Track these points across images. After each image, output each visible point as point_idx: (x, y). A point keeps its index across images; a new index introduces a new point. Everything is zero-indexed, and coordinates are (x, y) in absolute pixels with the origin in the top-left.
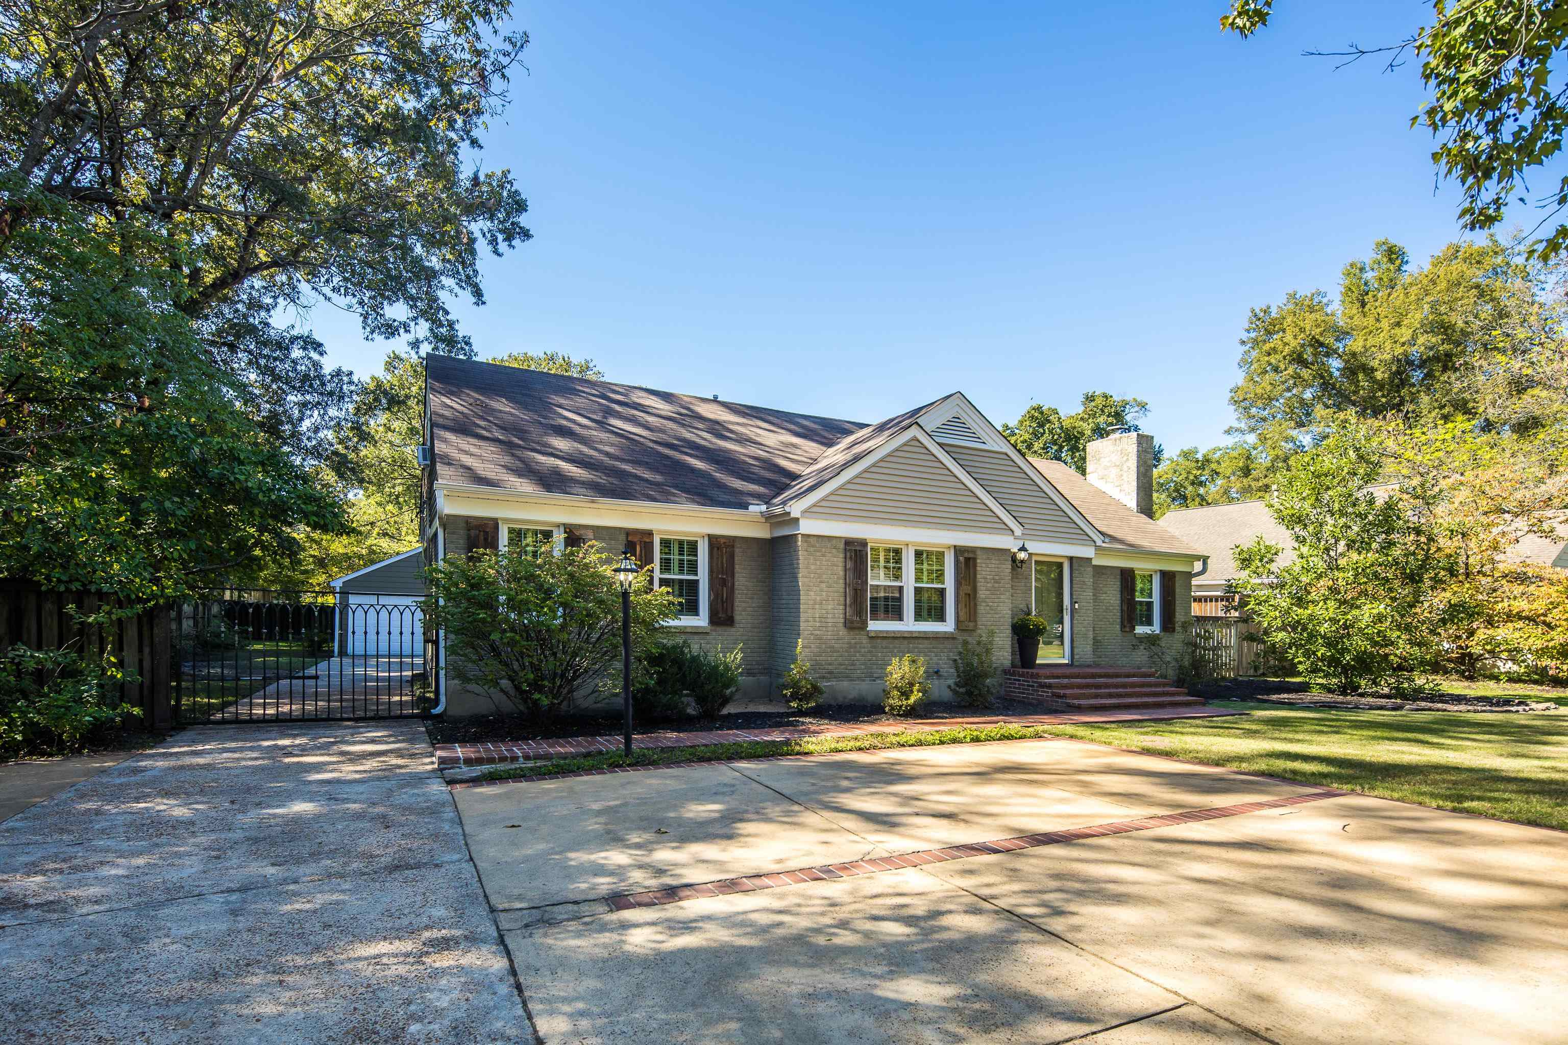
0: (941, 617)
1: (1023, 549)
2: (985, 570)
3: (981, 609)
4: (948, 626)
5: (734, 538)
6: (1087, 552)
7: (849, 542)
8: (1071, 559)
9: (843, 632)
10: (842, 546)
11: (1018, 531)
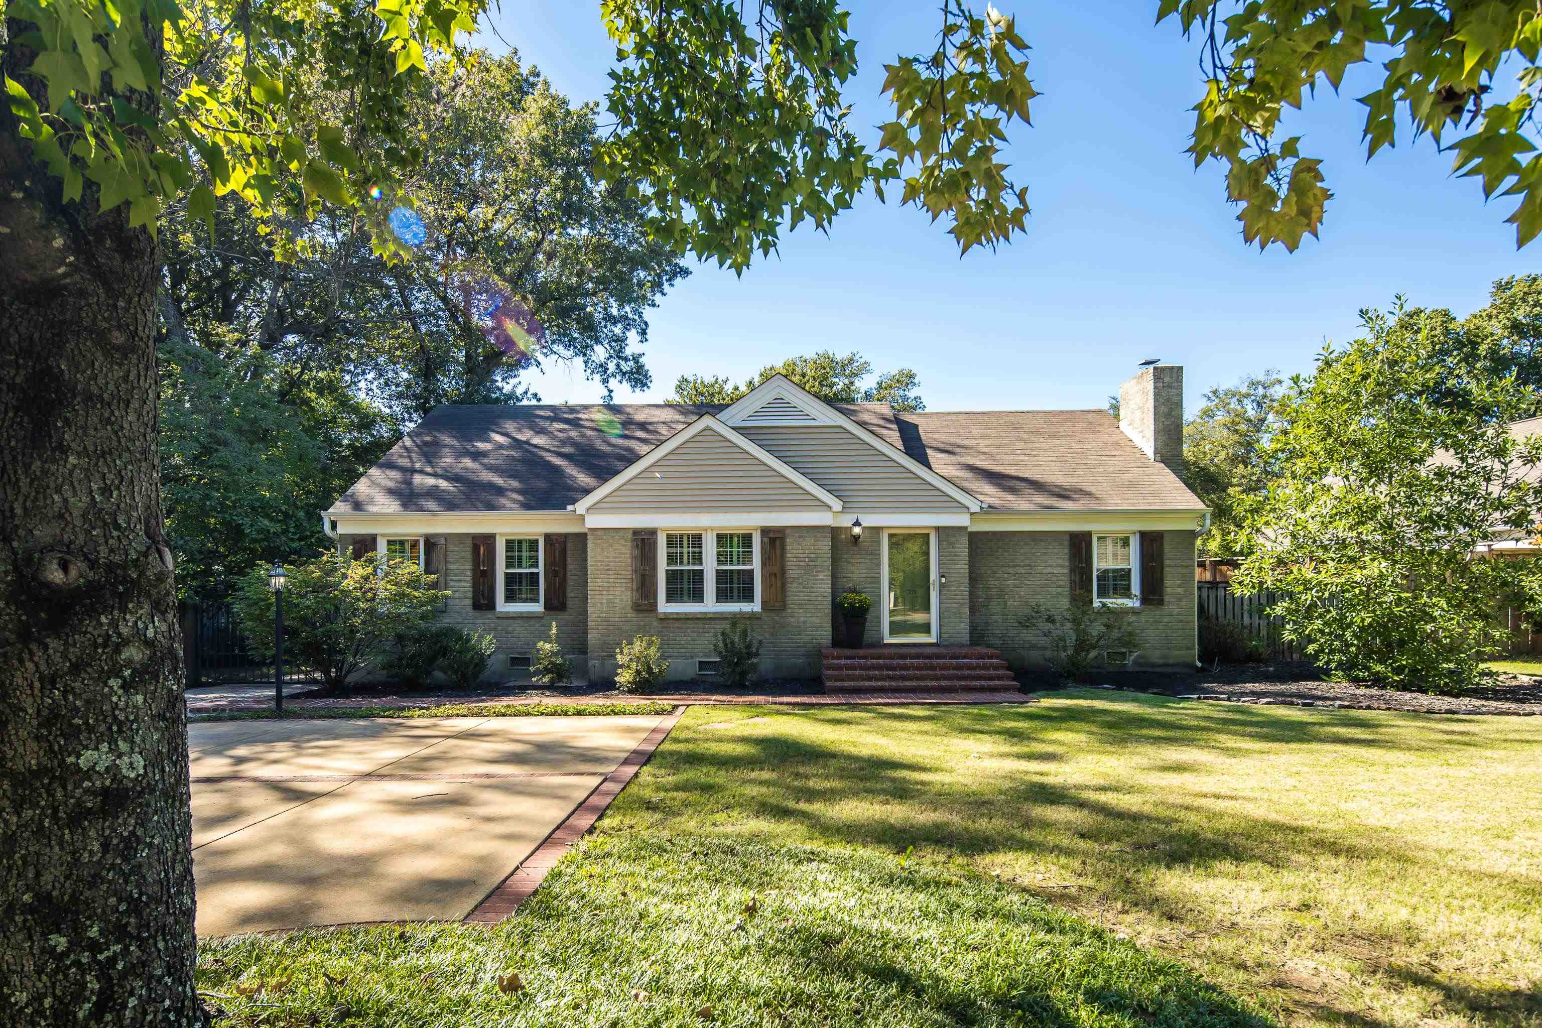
0: (748, 596)
1: (857, 523)
2: (794, 549)
3: (792, 588)
4: (755, 607)
5: (566, 536)
6: (962, 520)
7: (636, 532)
8: (938, 529)
9: (631, 615)
10: (630, 535)
11: (837, 505)
